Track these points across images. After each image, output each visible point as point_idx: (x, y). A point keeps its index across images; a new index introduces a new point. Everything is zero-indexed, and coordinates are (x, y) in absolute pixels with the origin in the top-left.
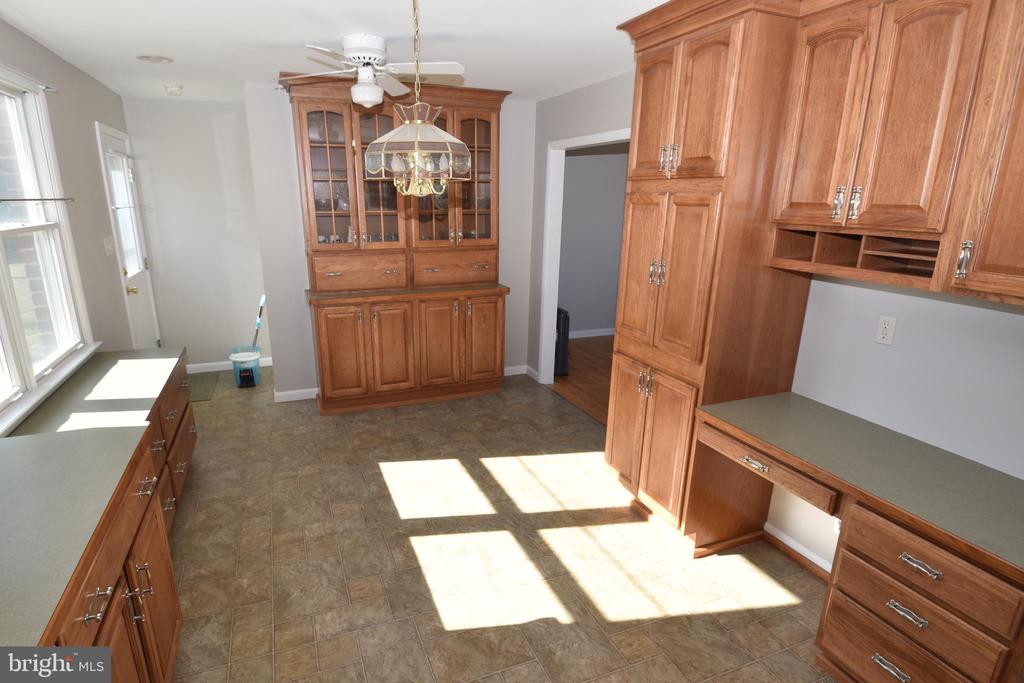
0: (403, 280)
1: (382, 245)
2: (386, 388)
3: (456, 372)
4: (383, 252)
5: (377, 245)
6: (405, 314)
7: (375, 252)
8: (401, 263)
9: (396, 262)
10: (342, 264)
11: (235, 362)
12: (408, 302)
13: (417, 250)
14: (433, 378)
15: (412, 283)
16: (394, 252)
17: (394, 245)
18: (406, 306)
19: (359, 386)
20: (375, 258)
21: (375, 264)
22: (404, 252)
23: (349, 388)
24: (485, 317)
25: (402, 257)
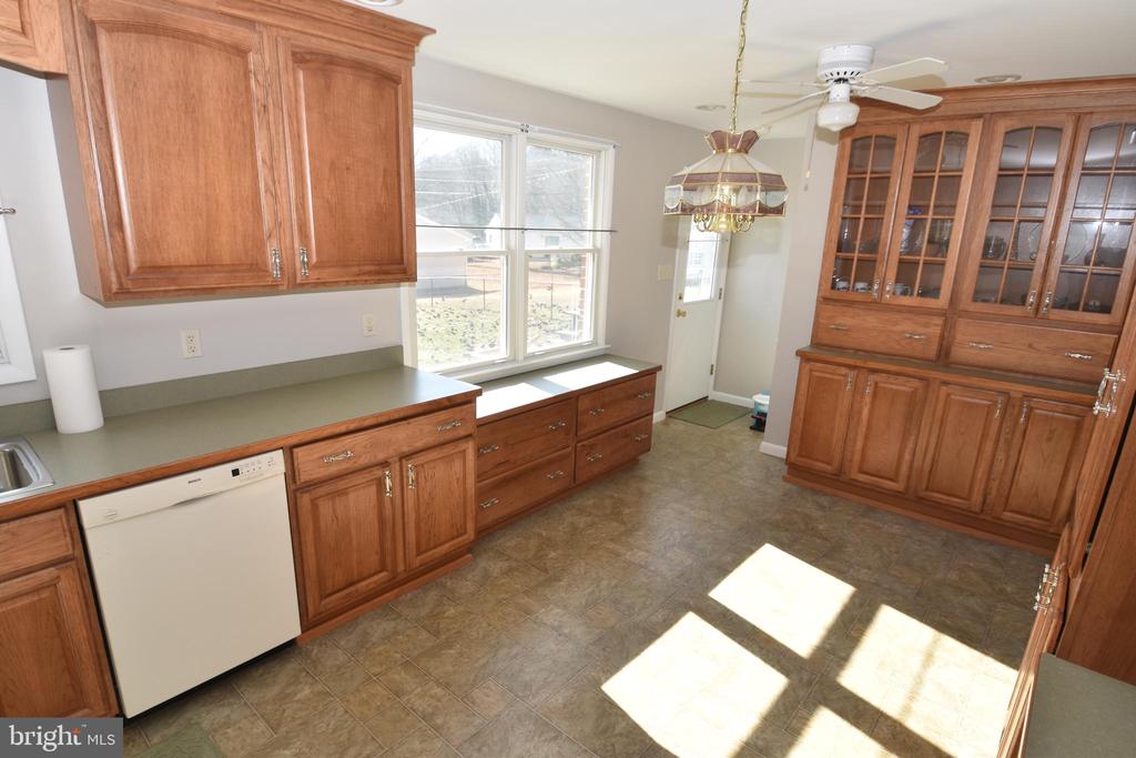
0: (932, 351)
1: (912, 301)
2: (862, 478)
3: (977, 498)
4: (911, 310)
5: (907, 301)
6: (914, 392)
7: (901, 309)
8: (935, 328)
9: (926, 325)
10: (853, 317)
11: (756, 403)
12: (921, 379)
13: (966, 314)
14: (933, 491)
15: (943, 357)
16: (930, 312)
17: (930, 302)
18: (916, 383)
19: (829, 464)
20: (897, 316)
21: (896, 324)
22: (944, 315)
23: (818, 460)
24: (1052, 432)
25: (939, 321)
